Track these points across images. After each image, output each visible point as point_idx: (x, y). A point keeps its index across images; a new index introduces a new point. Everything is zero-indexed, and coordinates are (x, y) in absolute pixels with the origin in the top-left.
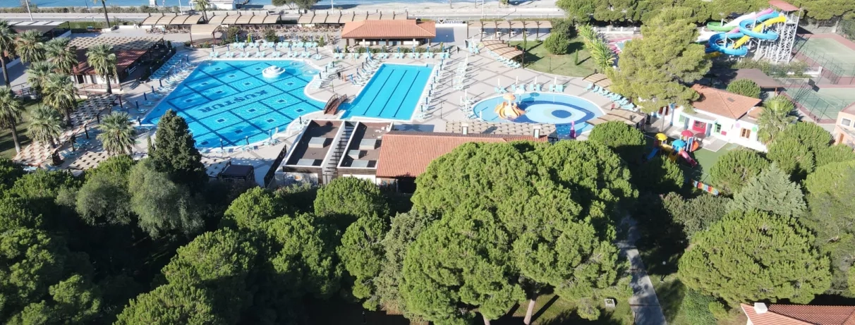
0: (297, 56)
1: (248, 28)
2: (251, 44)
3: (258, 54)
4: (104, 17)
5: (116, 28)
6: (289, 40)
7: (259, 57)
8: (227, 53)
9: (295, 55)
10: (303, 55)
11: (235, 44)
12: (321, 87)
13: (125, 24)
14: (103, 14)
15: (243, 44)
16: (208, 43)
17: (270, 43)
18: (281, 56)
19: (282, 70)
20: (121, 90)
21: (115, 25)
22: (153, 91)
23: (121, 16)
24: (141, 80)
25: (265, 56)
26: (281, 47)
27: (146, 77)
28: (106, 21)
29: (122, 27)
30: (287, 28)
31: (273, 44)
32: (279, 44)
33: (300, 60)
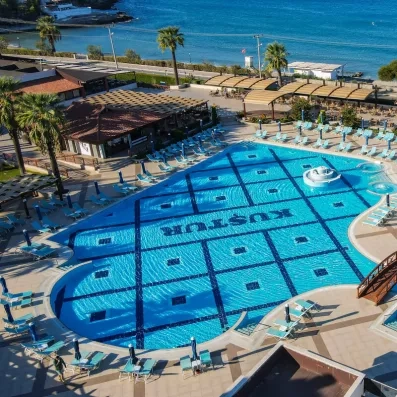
0: (375, 155)
1: (329, 103)
2: (321, 126)
3: (319, 143)
4: (173, 72)
5: (187, 86)
6: (375, 128)
7: (318, 147)
8: (278, 136)
9: (371, 153)
10: (385, 153)
11: (299, 123)
12: (384, 223)
13: (199, 83)
14: (173, 69)
15: (310, 124)
16: (264, 118)
17: (346, 128)
18: (351, 150)
19: (335, 175)
20: (96, 169)
21: (185, 84)
22: (122, 181)
23: (197, 74)
24: (136, 158)
25: (328, 147)
26: (360, 136)
27: (142, 156)
28: (174, 77)
29: (194, 86)
30: (382, 109)
31: (349, 129)
32: (360, 131)
33: (377, 162)
